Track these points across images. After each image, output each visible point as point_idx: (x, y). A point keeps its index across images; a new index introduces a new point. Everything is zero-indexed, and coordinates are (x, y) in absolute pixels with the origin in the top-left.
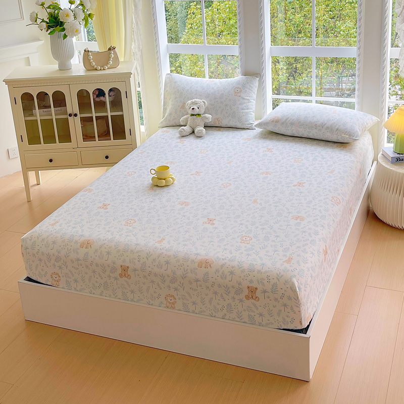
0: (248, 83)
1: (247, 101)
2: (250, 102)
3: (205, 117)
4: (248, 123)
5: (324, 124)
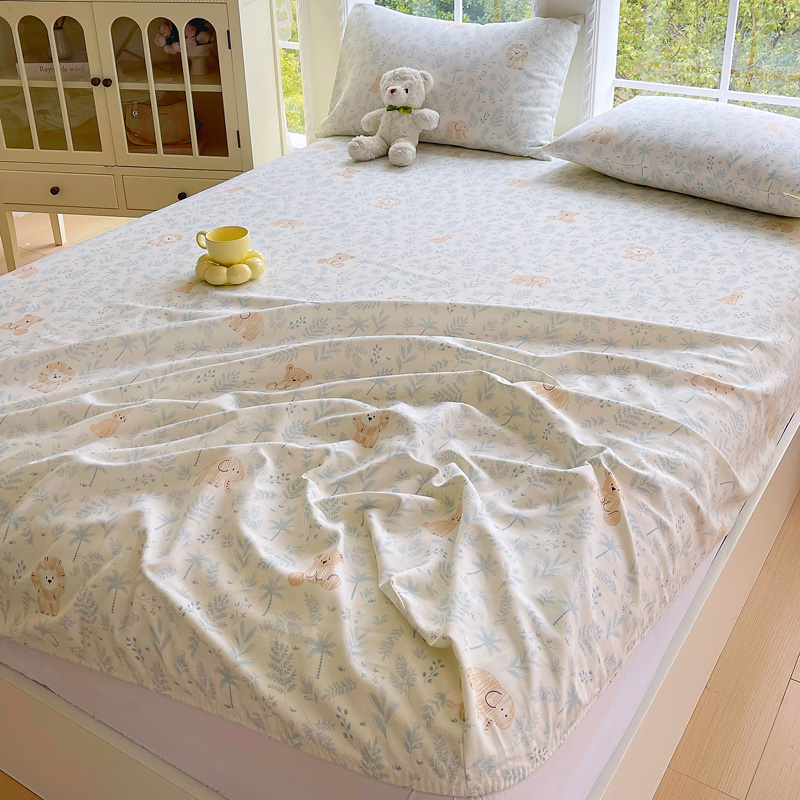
0: (548, 36)
1: (538, 83)
2: (548, 87)
3: (421, 115)
4: (532, 141)
5: (734, 158)
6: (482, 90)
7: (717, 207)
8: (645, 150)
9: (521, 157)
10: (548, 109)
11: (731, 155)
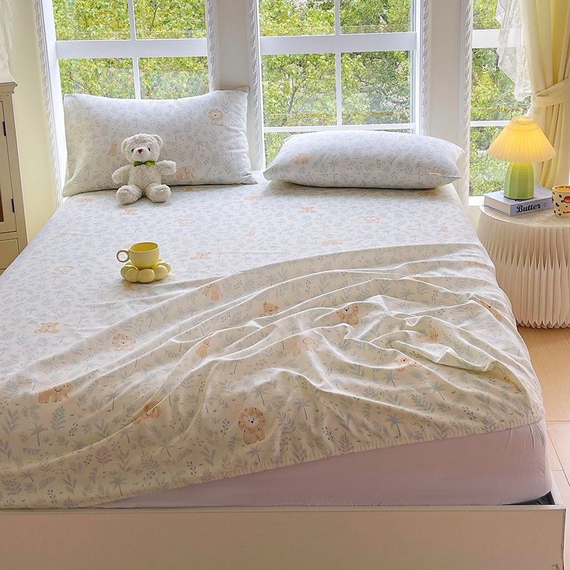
0: (232, 102)
2: (240, 135)
3: (164, 166)
4: (242, 172)
5: (392, 158)
6: (200, 143)
7: (385, 191)
8: (334, 163)
9: (236, 184)
10: (244, 150)
11: (389, 157)
